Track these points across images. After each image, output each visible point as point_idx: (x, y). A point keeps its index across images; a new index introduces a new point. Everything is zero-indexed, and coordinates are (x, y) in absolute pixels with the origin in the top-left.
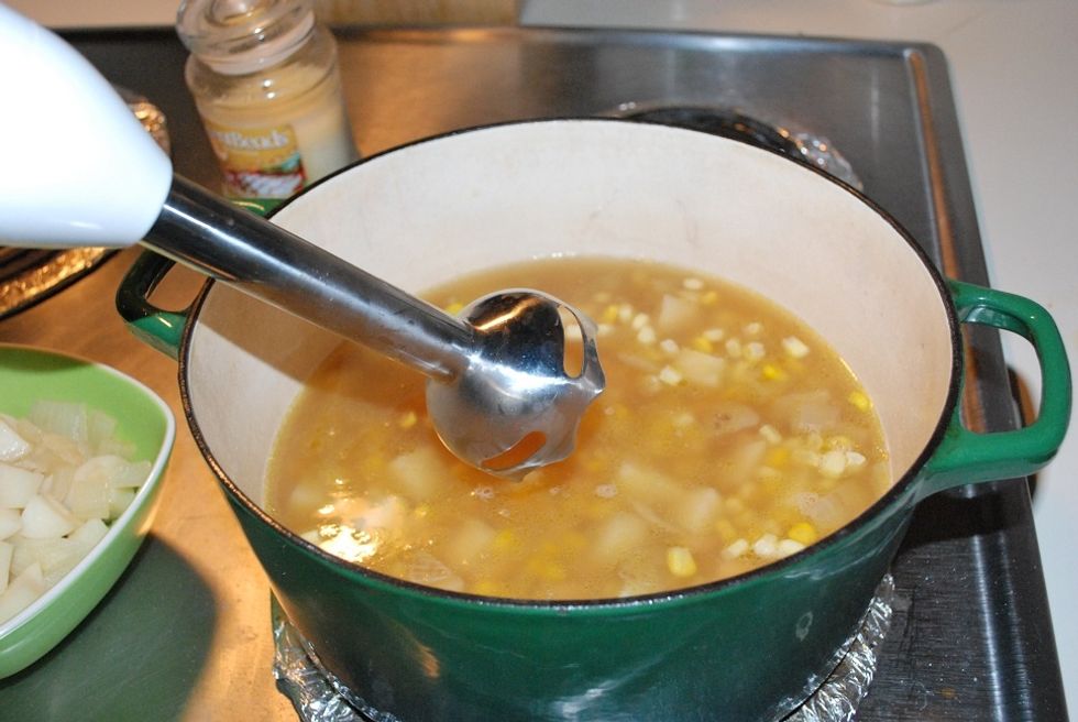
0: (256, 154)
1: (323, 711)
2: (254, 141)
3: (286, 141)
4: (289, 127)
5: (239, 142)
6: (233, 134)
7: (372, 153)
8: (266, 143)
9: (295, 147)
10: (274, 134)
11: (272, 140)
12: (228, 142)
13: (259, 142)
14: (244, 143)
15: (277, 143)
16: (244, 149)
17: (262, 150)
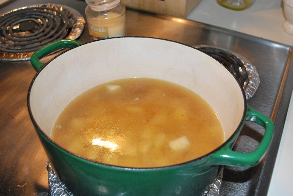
0: (97, 33)
1: (53, 177)
2: (97, 29)
3: (105, 31)
4: (106, 28)
5: (94, 29)
6: (92, 26)
7: (112, 37)
8: (100, 31)
9: (107, 34)
10: (102, 29)
11: (102, 30)
12: (91, 28)
13: (98, 30)
14: (95, 29)
15: (103, 31)
16: (95, 31)
17: (99, 32)
